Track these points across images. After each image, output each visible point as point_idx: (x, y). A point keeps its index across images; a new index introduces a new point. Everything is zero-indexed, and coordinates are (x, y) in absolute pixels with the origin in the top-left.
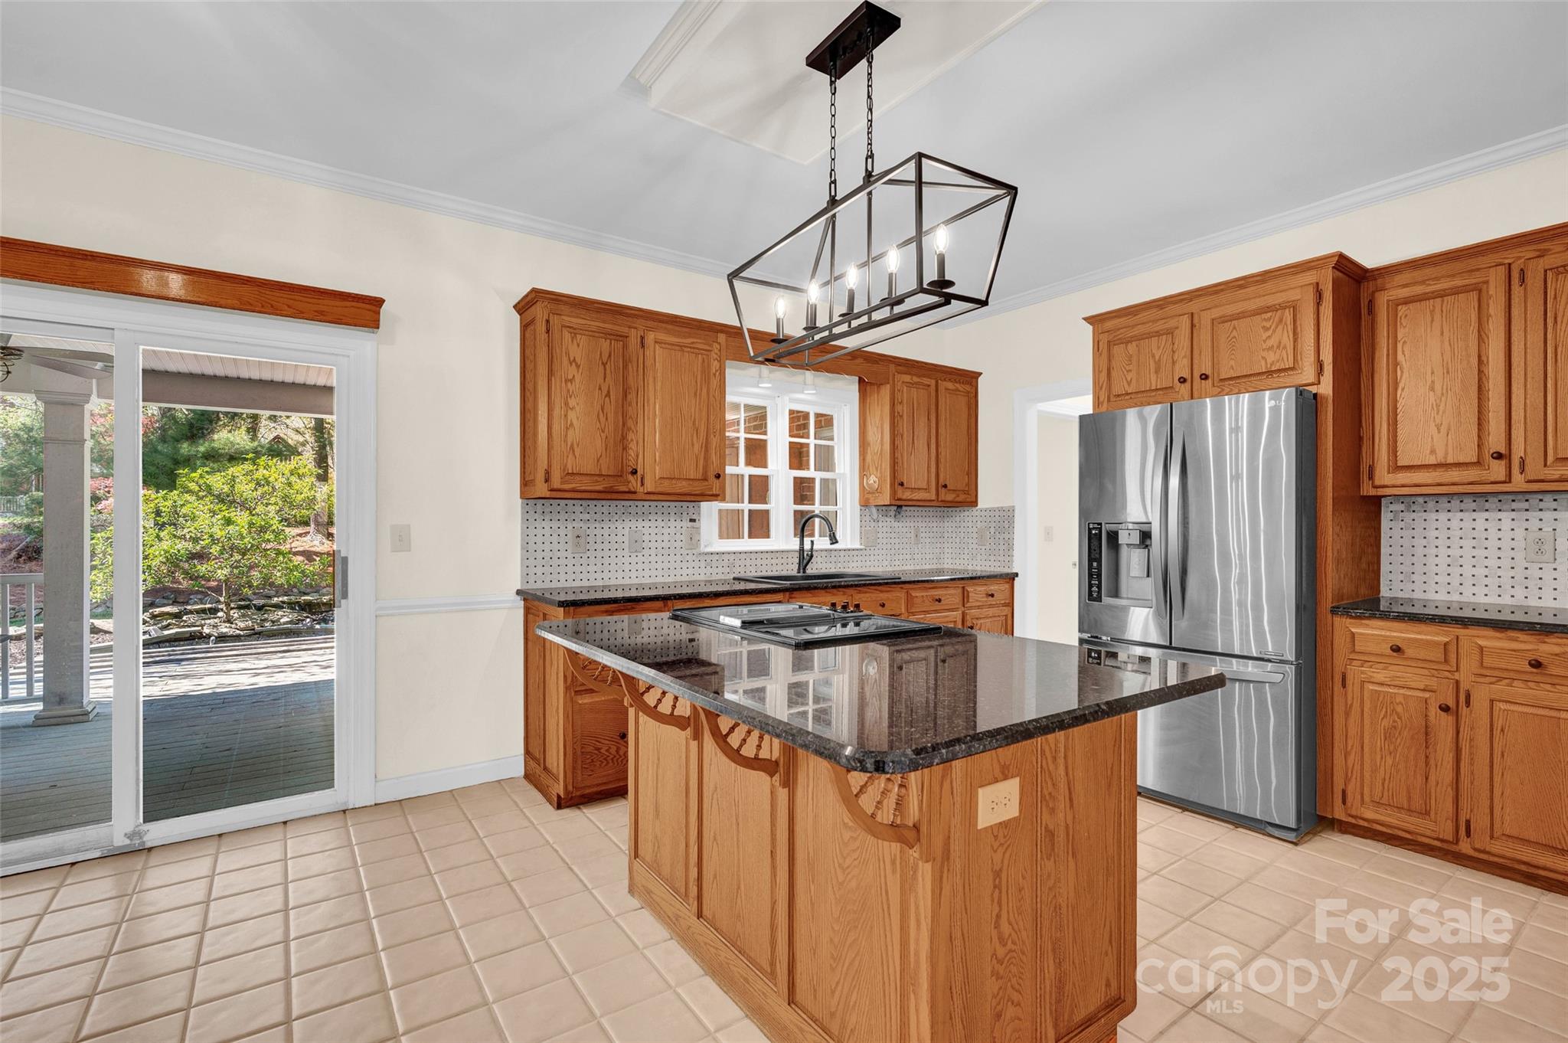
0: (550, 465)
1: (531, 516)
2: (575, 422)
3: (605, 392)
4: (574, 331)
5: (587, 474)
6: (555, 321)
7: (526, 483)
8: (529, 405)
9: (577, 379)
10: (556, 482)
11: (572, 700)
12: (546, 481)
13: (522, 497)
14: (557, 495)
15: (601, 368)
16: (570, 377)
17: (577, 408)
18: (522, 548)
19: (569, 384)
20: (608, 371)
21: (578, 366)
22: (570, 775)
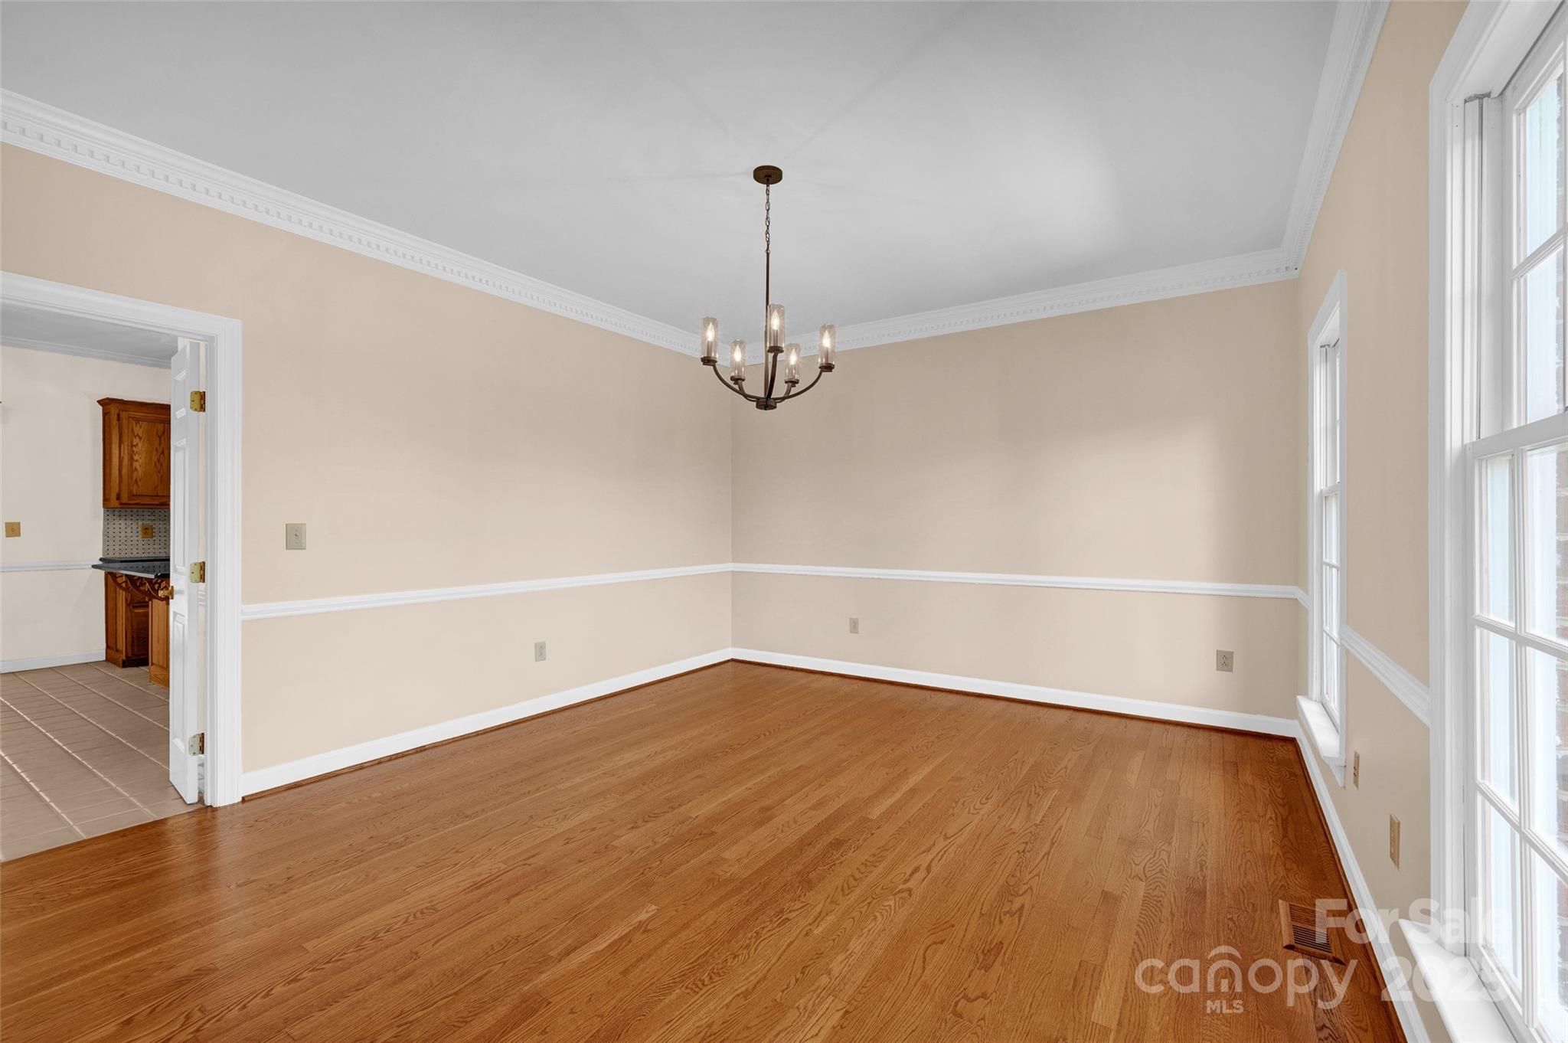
0: (120, 491)
1: (111, 517)
2: (138, 467)
3: (160, 451)
4: (137, 420)
5: (147, 496)
6: (124, 415)
7: (106, 500)
8: (107, 458)
9: (140, 445)
10: (125, 499)
11: (131, 611)
12: (118, 499)
13: (104, 507)
14: (124, 506)
15: (158, 439)
16: (135, 444)
17: (140, 461)
18: (104, 535)
19: (134, 448)
20: (162, 441)
21: (140, 438)
22: (129, 648)
